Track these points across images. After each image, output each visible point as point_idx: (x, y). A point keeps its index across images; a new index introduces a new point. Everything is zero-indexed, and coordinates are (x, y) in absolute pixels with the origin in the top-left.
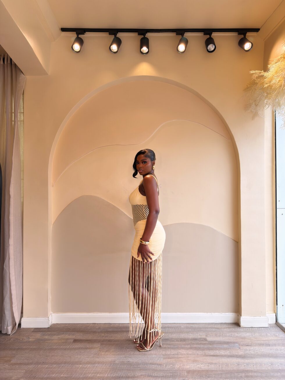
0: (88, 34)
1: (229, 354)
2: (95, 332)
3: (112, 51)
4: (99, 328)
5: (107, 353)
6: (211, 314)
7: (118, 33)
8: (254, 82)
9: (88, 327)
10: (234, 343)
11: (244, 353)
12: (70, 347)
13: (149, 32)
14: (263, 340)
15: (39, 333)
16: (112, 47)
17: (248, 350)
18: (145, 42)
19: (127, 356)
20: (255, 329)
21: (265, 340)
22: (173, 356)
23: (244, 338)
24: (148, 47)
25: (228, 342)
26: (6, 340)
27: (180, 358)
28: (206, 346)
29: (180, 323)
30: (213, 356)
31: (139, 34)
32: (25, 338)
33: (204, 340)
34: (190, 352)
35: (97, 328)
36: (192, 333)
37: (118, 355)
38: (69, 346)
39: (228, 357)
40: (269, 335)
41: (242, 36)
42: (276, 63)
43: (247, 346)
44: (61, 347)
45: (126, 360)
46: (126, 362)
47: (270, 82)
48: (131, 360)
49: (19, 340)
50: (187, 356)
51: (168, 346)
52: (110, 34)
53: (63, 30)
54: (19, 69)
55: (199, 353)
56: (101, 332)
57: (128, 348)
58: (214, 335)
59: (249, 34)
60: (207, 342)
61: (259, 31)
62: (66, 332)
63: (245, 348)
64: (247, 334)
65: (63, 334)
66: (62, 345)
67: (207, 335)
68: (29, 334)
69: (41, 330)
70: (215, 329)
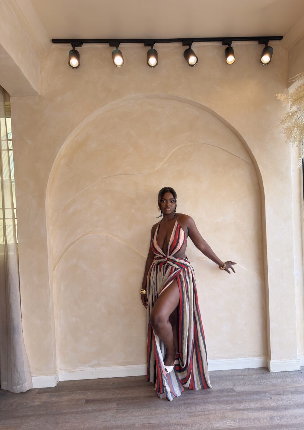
0: (85, 46)
1: (260, 406)
2: (108, 389)
4: (113, 384)
5: (124, 414)
7: (121, 44)
9: (101, 384)
10: (265, 392)
11: (276, 404)
13: (156, 42)
14: (295, 387)
15: (45, 394)
17: (280, 400)
18: (152, 53)
19: (148, 417)
20: (285, 373)
21: (298, 386)
22: (199, 413)
23: (275, 385)
25: (259, 392)
26: (7, 405)
27: (207, 415)
28: (234, 399)
30: (243, 410)
31: (145, 45)
32: (29, 402)
33: (231, 391)
34: (218, 406)
35: (111, 384)
37: (138, 416)
38: (81, 409)
39: (260, 410)
40: (301, 380)
41: (264, 46)
43: (279, 395)
44: (72, 411)
45: (147, 422)
46: (147, 424)
48: (152, 421)
49: (24, 405)
50: (215, 411)
51: (193, 401)
52: (110, 46)
53: (55, 41)
55: (227, 407)
56: (116, 388)
57: (148, 407)
58: (242, 384)
59: (271, 43)
60: (235, 393)
61: (282, 39)
62: (76, 391)
63: (277, 397)
64: (278, 380)
65: (74, 393)
66: (73, 408)
67: (234, 385)
68: (33, 397)
69: (47, 391)
70: (243, 376)
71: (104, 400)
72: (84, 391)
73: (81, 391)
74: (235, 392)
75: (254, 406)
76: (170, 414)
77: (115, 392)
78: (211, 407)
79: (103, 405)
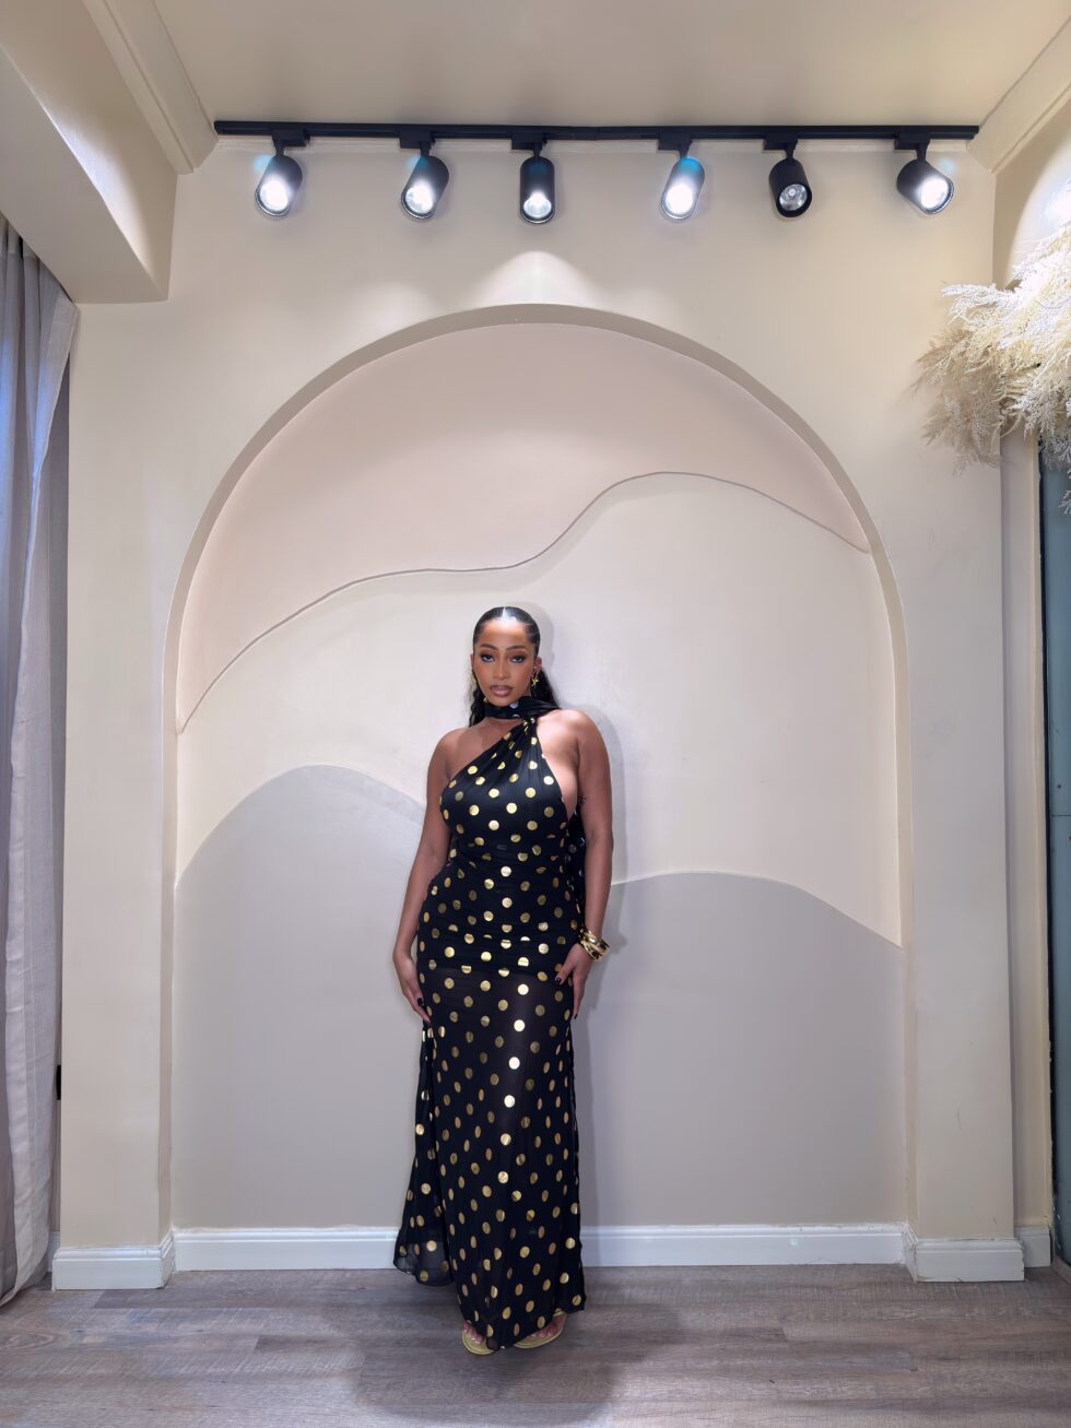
0: (319, 145)
1: (873, 1395)
2: (341, 1306)
3: (414, 209)
4: (359, 1290)
5: (389, 1393)
6: (798, 1229)
7: (438, 140)
8: (960, 331)
9: (316, 1287)
10: (892, 1348)
11: (932, 1389)
12: (242, 1369)
13: (554, 137)
14: (1004, 1337)
15: (125, 1310)
16: (411, 195)
17: (949, 1377)
18: (538, 174)
20: (969, 1288)
21: (1016, 1335)
22: (653, 1405)
23: (930, 1327)
24: (551, 197)
25: (870, 1345)
27: (680, 1412)
28: (780, 1364)
29: (675, 1268)
30: (812, 1403)
31: (514, 147)
32: (64, 1333)
33: (773, 1337)
34: (720, 1387)
35: (354, 1288)
36: (725, 1308)
38: (240, 1367)
39: (870, 1408)
40: (1027, 1313)
41: (911, 155)
42: (1045, 256)
43: (945, 1359)
44: (210, 1370)
47: (1022, 330)
49: (43, 1343)
52: (403, 145)
53: (226, 127)
54: (55, 279)
55: (755, 1392)
56: (367, 1306)
58: (811, 1317)
59: (936, 147)
60: (787, 1346)
61: (977, 137)
62: (230, 1306)
63: (936, 1368)
64: (943, 1311)
65: (218, 1313)
66: (212, 1363)
67: (784, 1318)
68: (81, 1317)
69: (130, 1299)
70: (815, 1290)
71: (323, 1342)
72: (258, 1309)
73: (248, 1309)
74: (786, 1341)
75: (850, 1393)
76: (549, 1402)
77: (364, 1317)
78: (695, 1387)
79: (319, 1359)
